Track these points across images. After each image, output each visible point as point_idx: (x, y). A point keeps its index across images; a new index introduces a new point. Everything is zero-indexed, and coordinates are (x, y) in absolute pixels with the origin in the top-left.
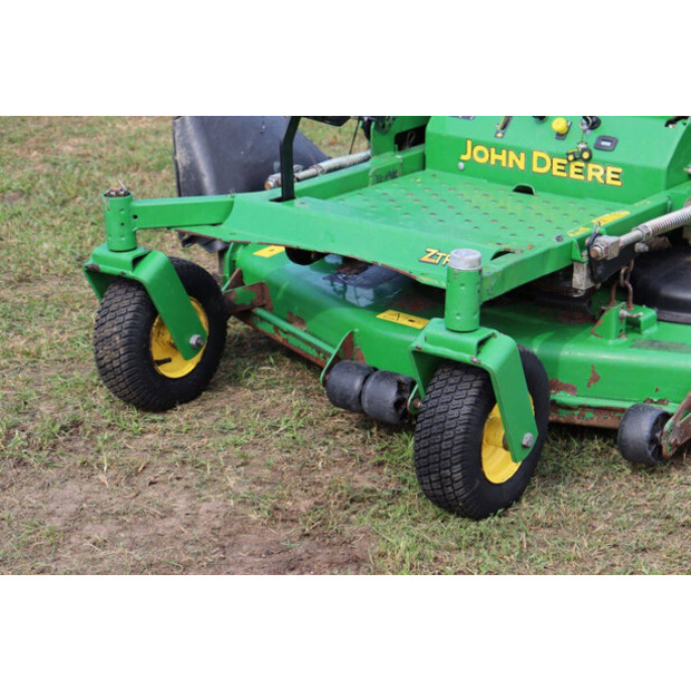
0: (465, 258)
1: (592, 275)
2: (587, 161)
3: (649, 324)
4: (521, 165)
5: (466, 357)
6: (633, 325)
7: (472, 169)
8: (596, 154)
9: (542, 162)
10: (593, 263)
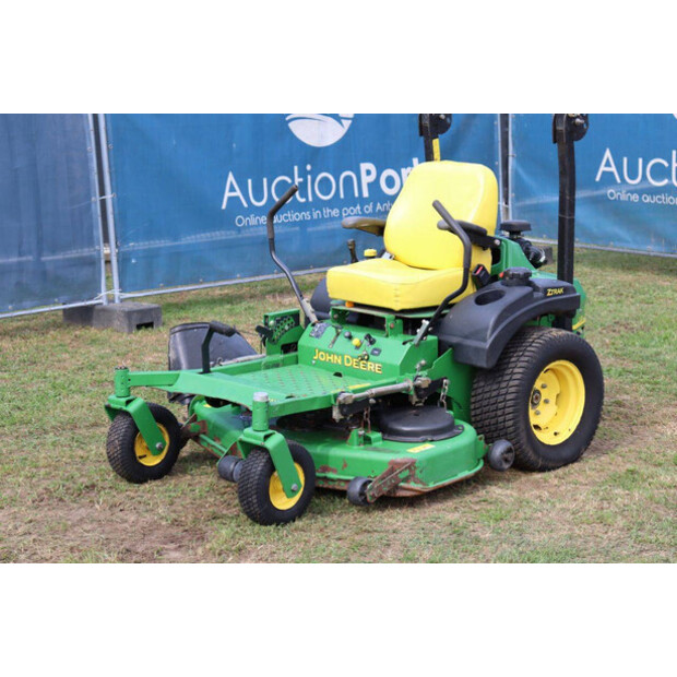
0: (259, 396)
1: (341, 412)
2: (367, 360)
3: (377, 440)
4: (340, 362)
5: (259, 443)
6: (367, 440)
7: (319, 365)
8: (371, 357)
9: (348, 362)
10: (342, 406)
